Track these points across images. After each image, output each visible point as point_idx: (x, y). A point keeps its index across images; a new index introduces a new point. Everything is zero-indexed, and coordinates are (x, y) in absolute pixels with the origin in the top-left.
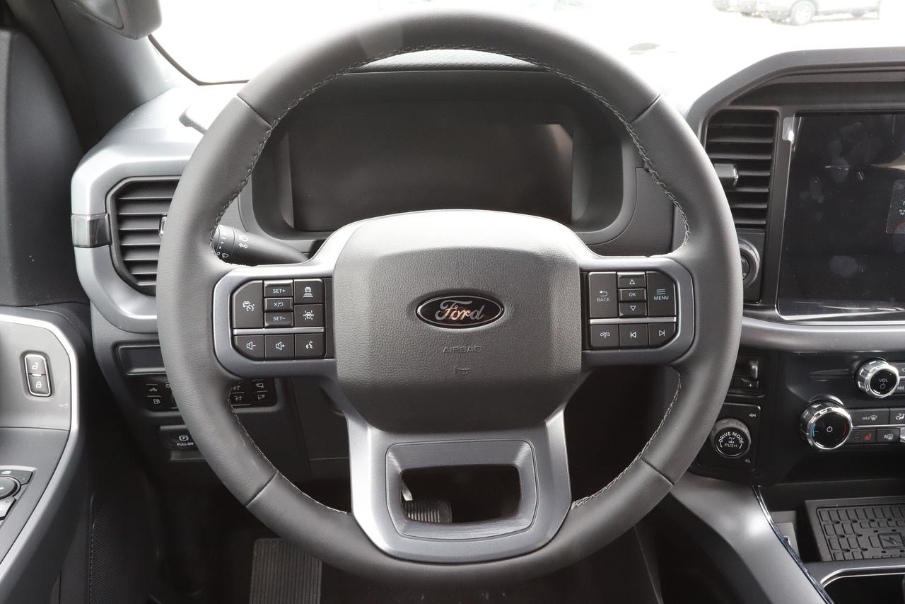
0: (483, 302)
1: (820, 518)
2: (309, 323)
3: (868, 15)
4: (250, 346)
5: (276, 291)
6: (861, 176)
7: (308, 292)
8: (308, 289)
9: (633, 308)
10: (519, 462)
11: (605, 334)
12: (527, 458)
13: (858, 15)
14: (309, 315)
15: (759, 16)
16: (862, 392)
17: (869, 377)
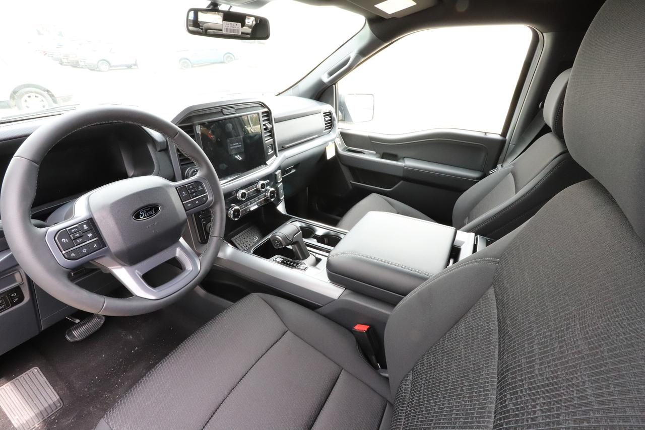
0: (153, 207)
1: (237, 242)
2: (91, 238)
3: (133, 67)
4: (73, 255)
5: (73, 231)
6: (219, 140)
7: (85, 227)
8: (85, 226)
9: (194, 194)
10: (177, 255)
11: (189, 205)
12: (180, 252)
13: (129, 67)
14: (90, 235)
15: (82, 68)
16: (239, 200)
17: (240, 195)
